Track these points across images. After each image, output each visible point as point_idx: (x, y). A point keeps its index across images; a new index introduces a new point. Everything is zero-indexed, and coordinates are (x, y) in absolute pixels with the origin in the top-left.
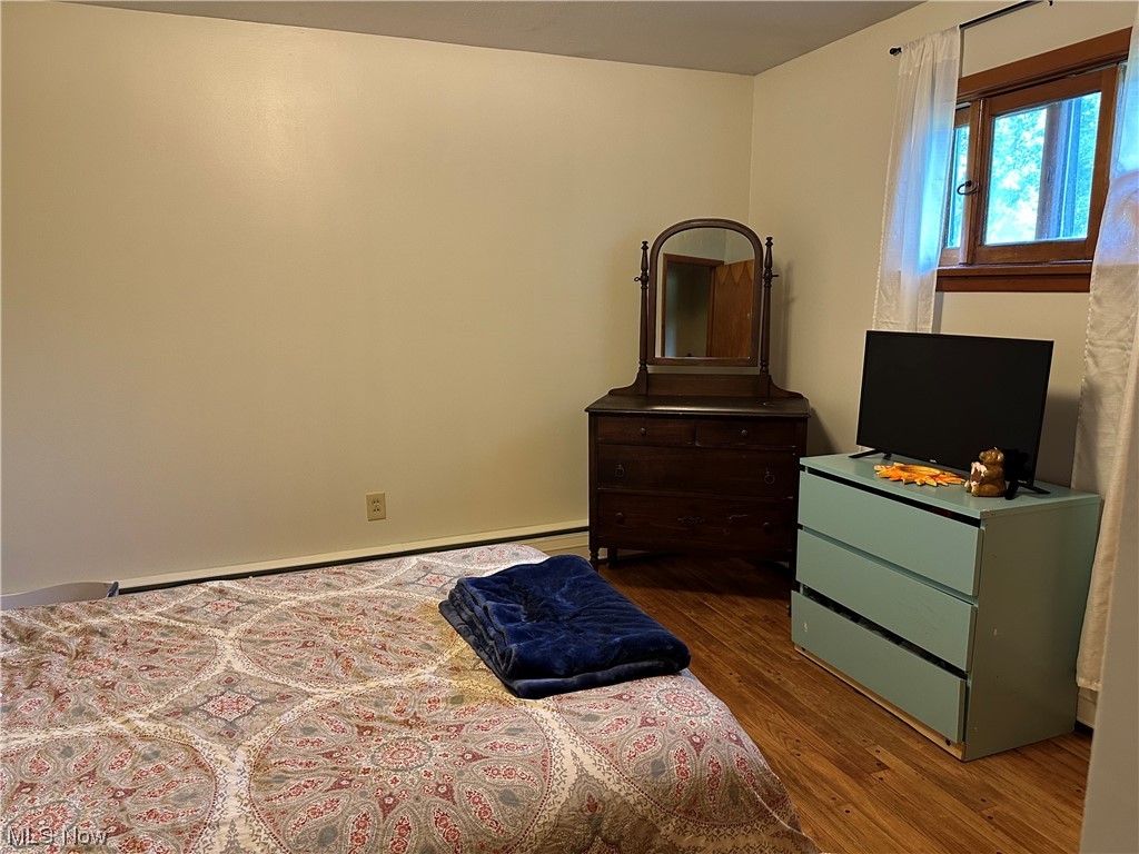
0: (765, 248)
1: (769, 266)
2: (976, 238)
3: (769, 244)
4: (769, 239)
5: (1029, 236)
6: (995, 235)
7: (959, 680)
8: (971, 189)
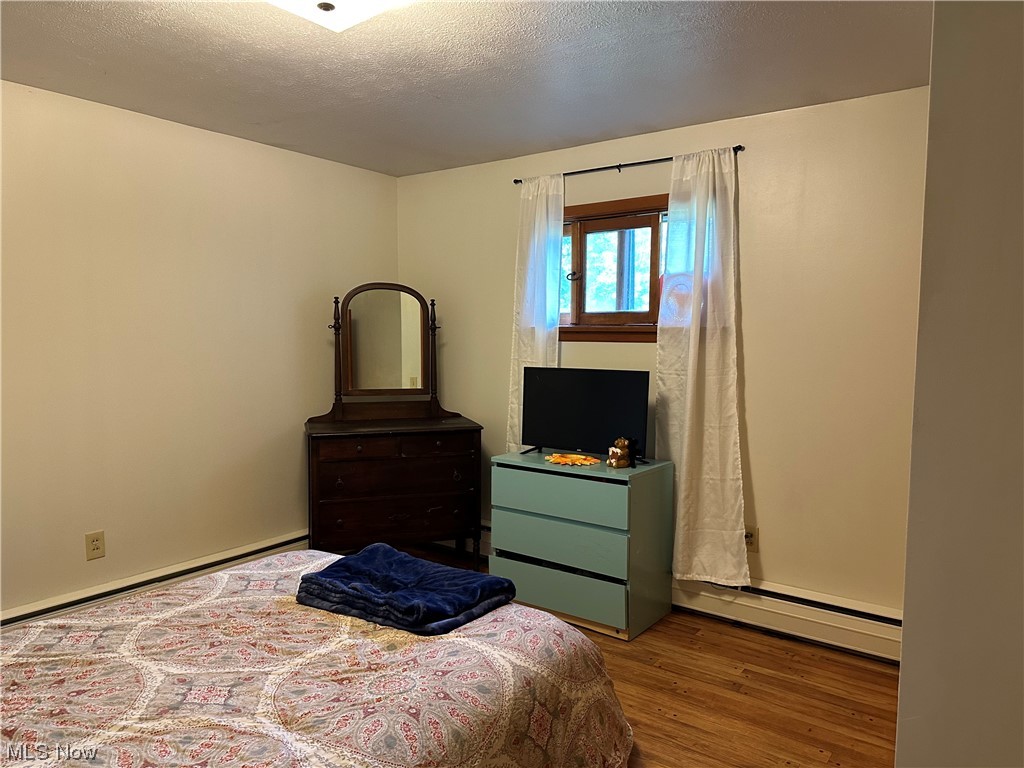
0: (430, 307)
1: (434, 320)
2: (580, 308)
3: (433, 305)
4: (433, 301)
5: (613, 309)
6: (592, 306)
7: (624, 586)
8: (576, 277)
